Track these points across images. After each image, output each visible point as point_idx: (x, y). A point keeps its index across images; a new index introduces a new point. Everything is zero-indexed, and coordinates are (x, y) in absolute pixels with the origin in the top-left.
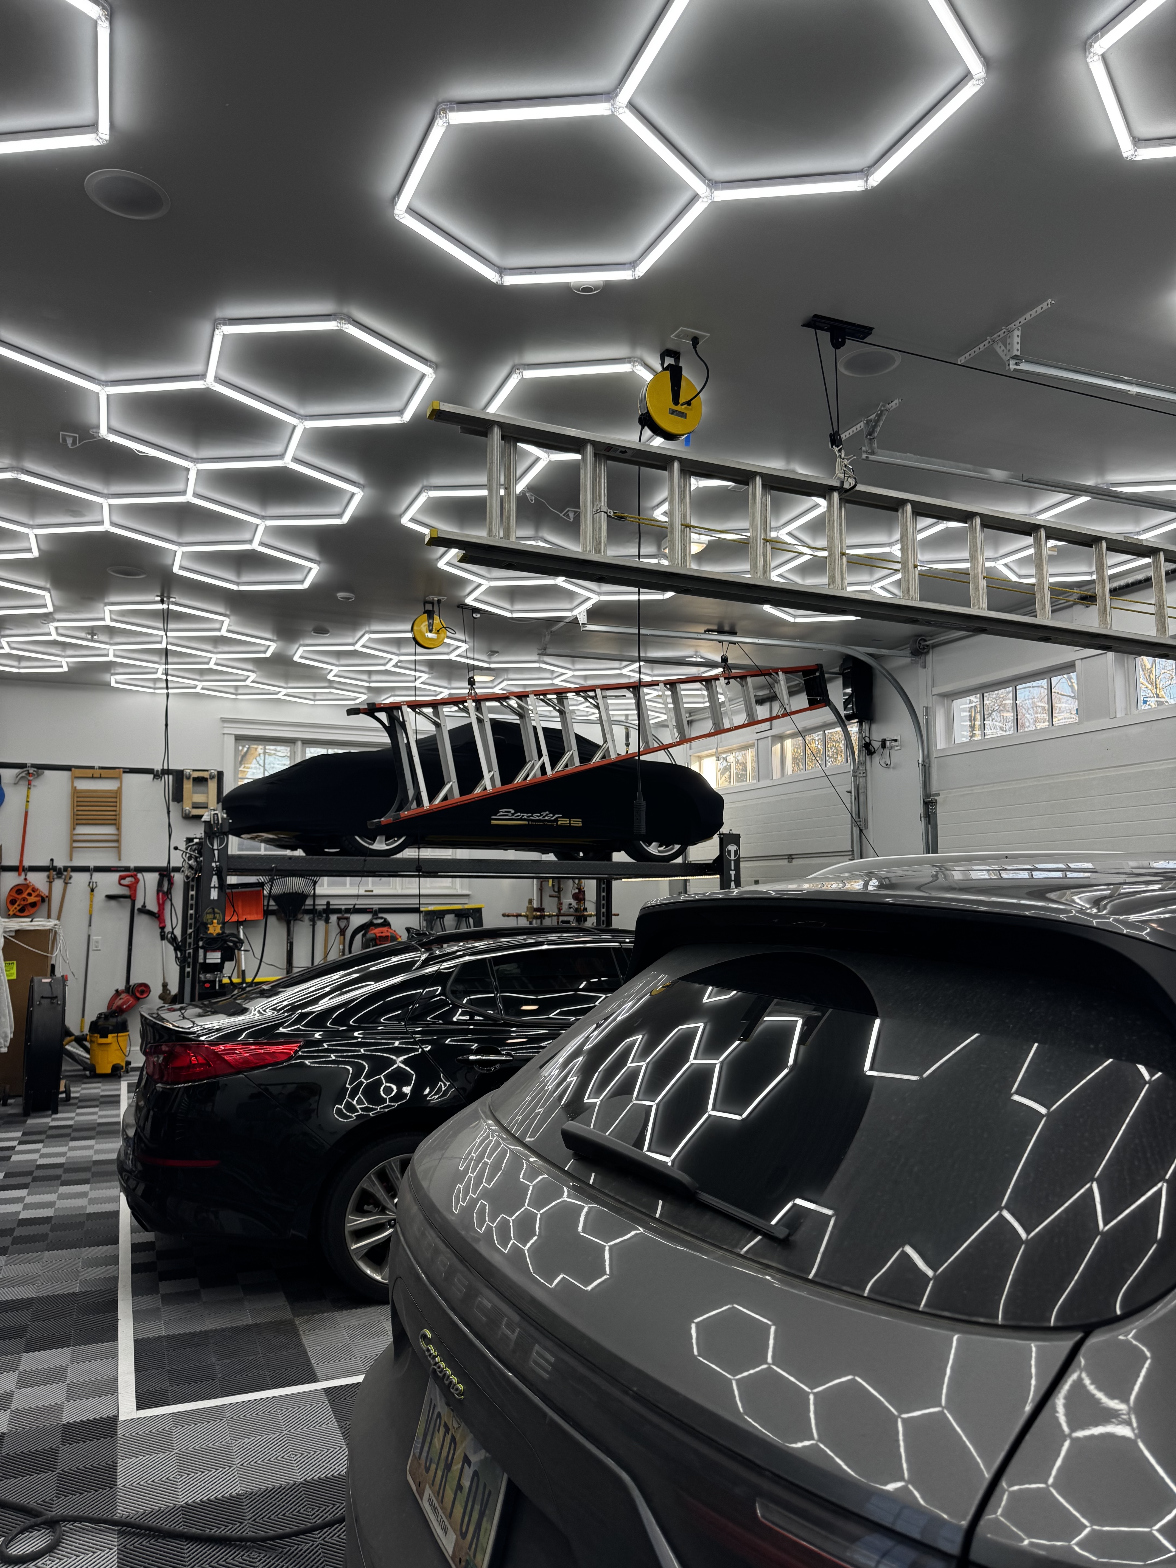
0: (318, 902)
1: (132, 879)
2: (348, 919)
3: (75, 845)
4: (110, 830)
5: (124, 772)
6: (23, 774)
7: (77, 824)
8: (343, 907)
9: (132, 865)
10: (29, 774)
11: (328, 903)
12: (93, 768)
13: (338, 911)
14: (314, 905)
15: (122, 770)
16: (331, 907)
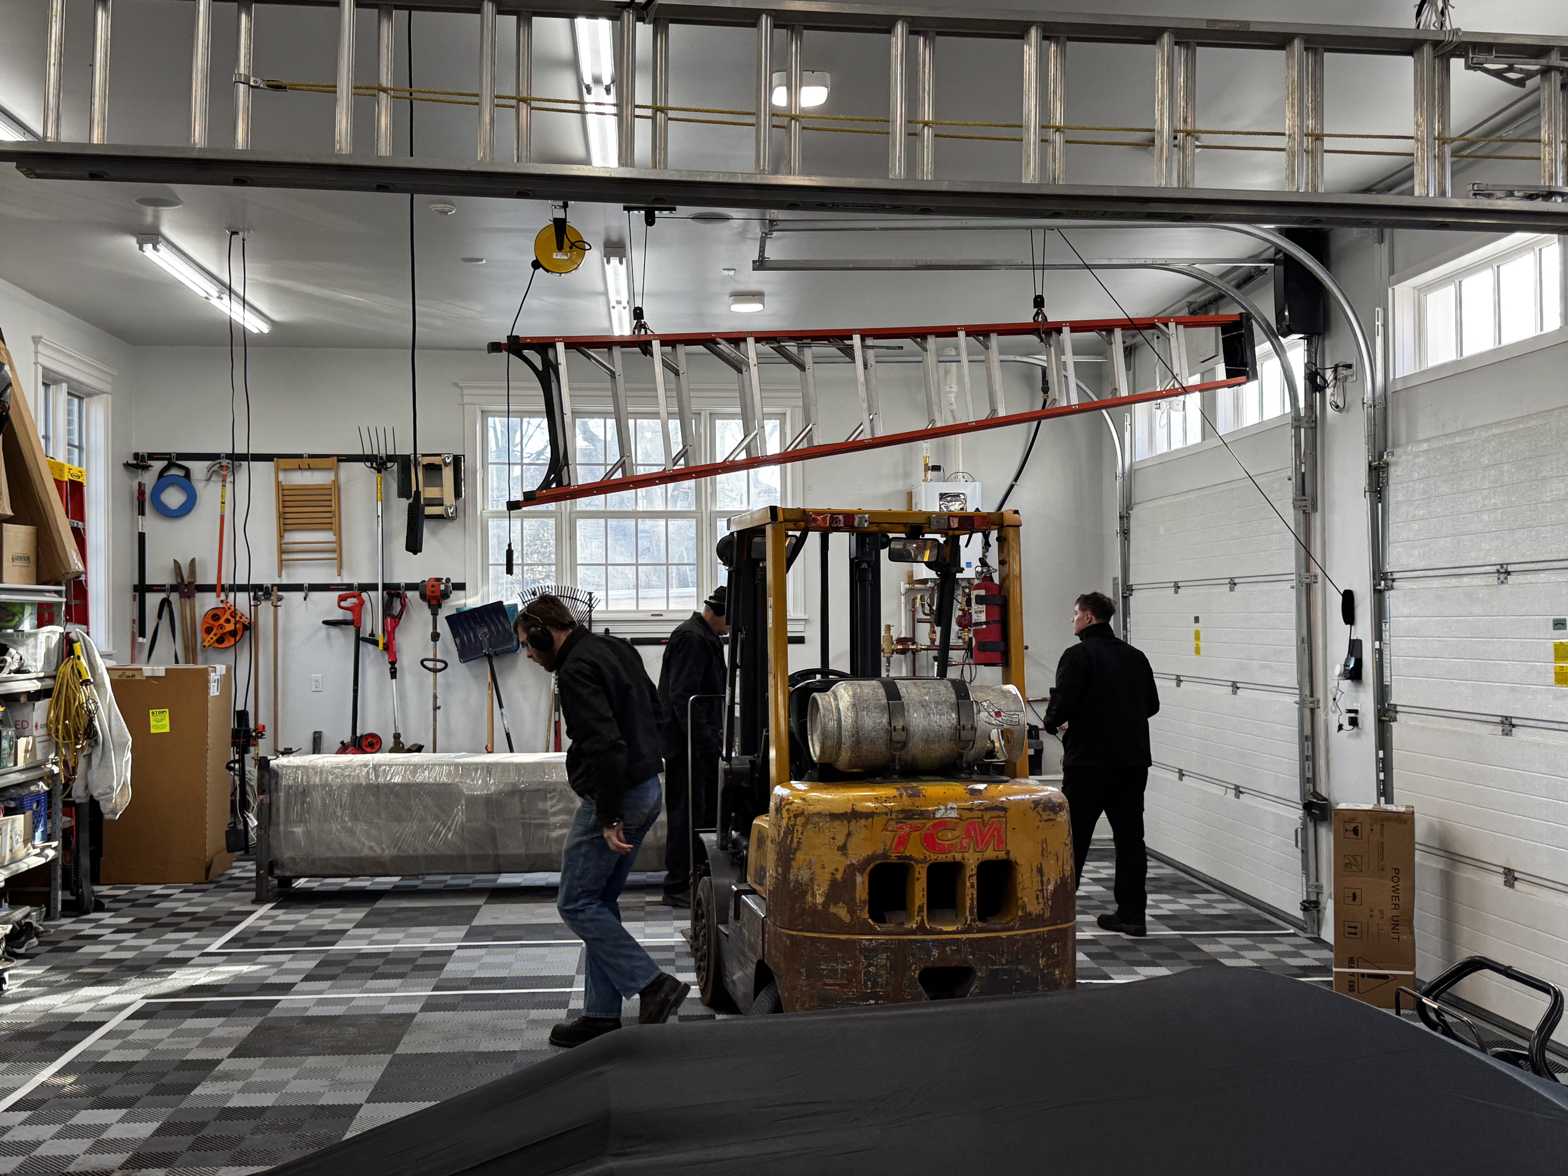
1: (354, 600)
3: (285, 557)
4: (325, 536)
5: (339, 461)
6: (216, 468)
7: (285, 530)
9: (355, 581)
10: (221, 467)
11: (607, 630)
12: (300, 456)
15: (335, 458)
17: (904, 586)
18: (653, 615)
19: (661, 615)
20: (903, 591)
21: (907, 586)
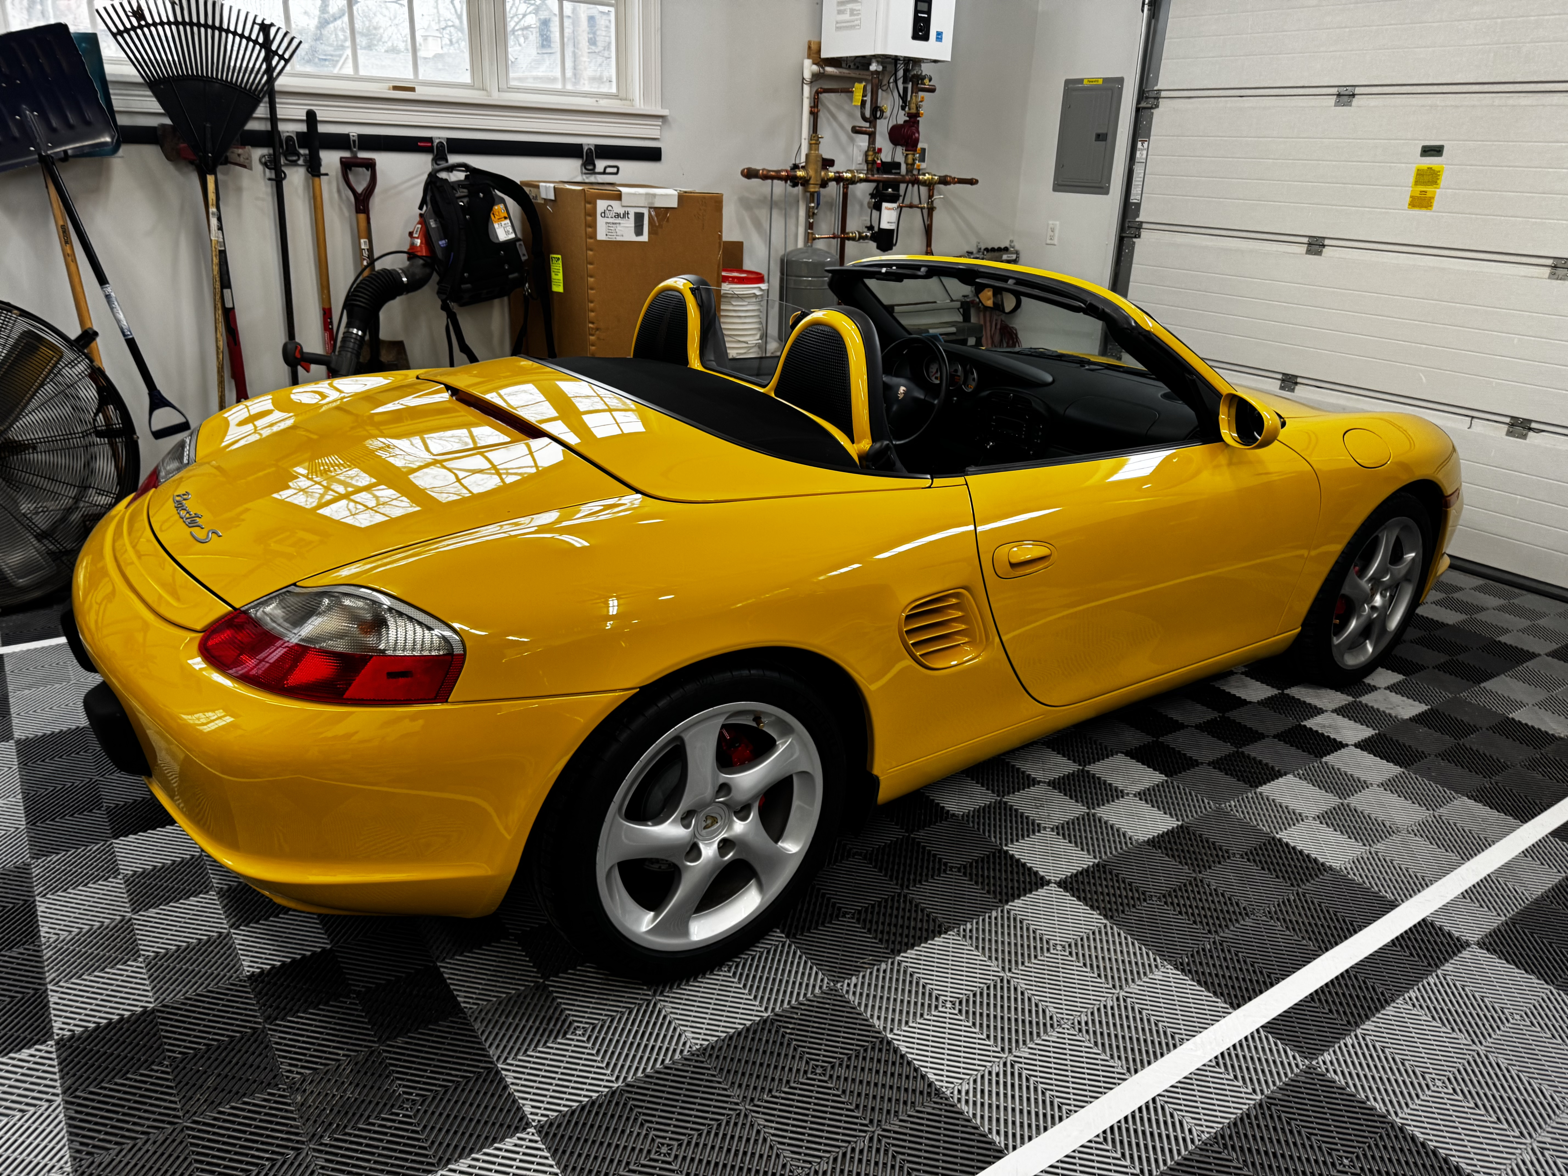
0: (282, 111)
2: (370, 165)
8: (354, 131)
11: (311, 115)
13: (339, 142)
14: (273, 118)
16: (322, 129)
17: (809, 68)
18: (396, 88)
19: (412, 89)
20: (807, 75)
21: (815, 68)
